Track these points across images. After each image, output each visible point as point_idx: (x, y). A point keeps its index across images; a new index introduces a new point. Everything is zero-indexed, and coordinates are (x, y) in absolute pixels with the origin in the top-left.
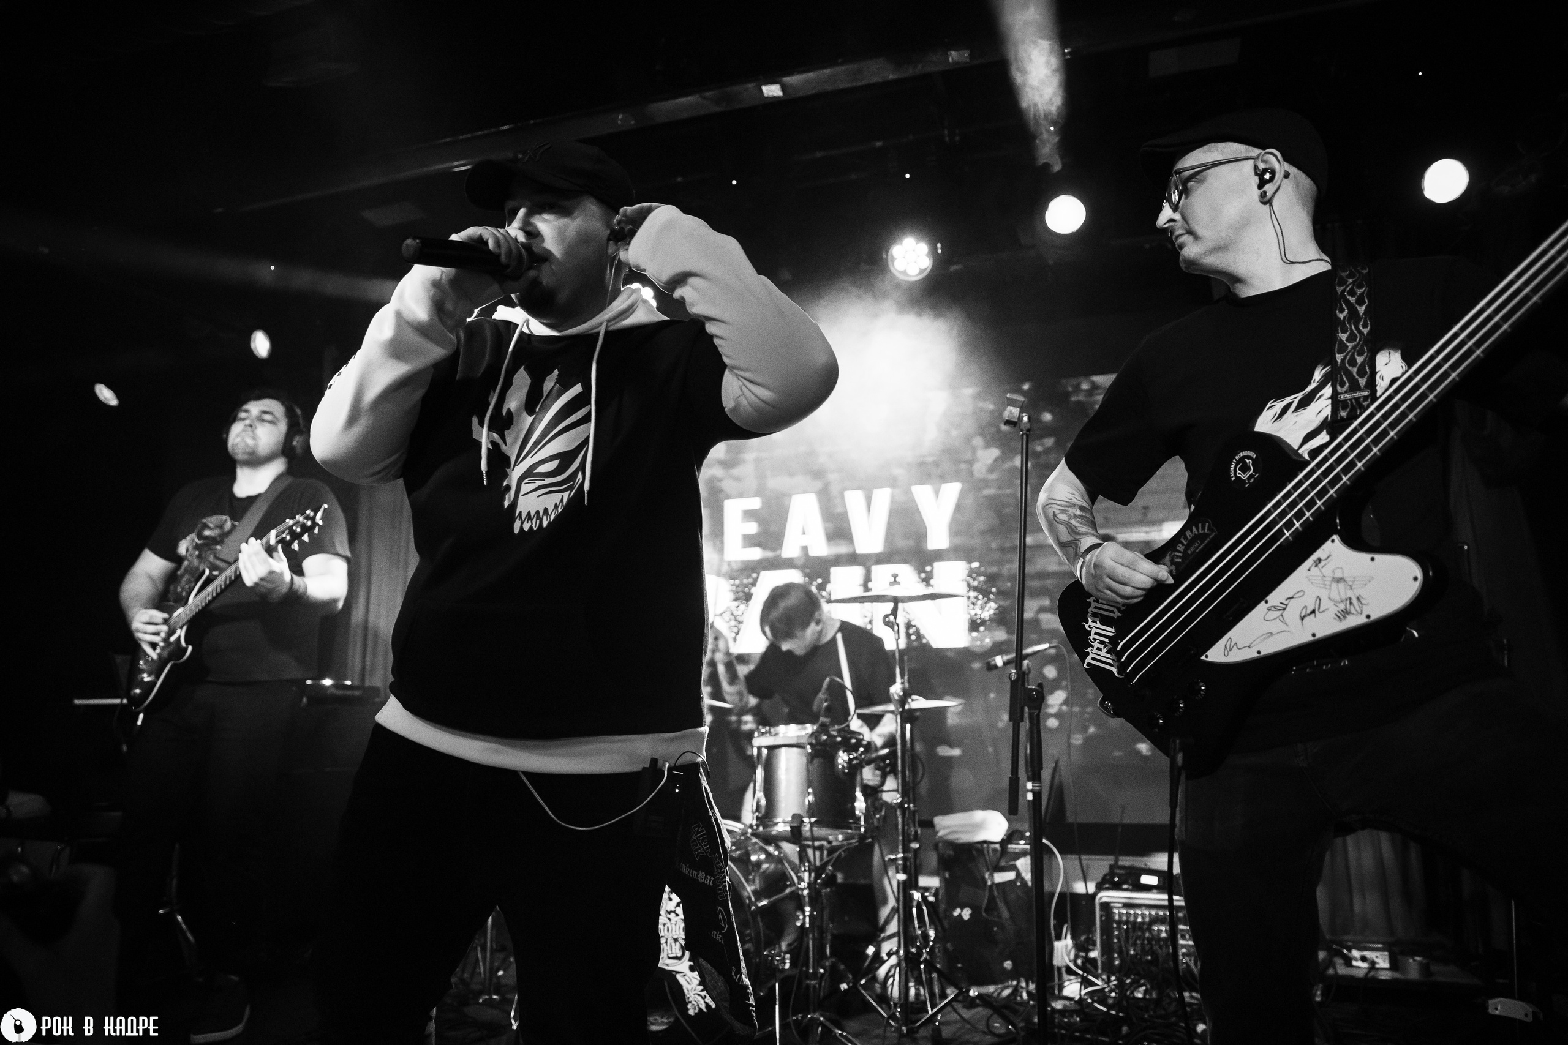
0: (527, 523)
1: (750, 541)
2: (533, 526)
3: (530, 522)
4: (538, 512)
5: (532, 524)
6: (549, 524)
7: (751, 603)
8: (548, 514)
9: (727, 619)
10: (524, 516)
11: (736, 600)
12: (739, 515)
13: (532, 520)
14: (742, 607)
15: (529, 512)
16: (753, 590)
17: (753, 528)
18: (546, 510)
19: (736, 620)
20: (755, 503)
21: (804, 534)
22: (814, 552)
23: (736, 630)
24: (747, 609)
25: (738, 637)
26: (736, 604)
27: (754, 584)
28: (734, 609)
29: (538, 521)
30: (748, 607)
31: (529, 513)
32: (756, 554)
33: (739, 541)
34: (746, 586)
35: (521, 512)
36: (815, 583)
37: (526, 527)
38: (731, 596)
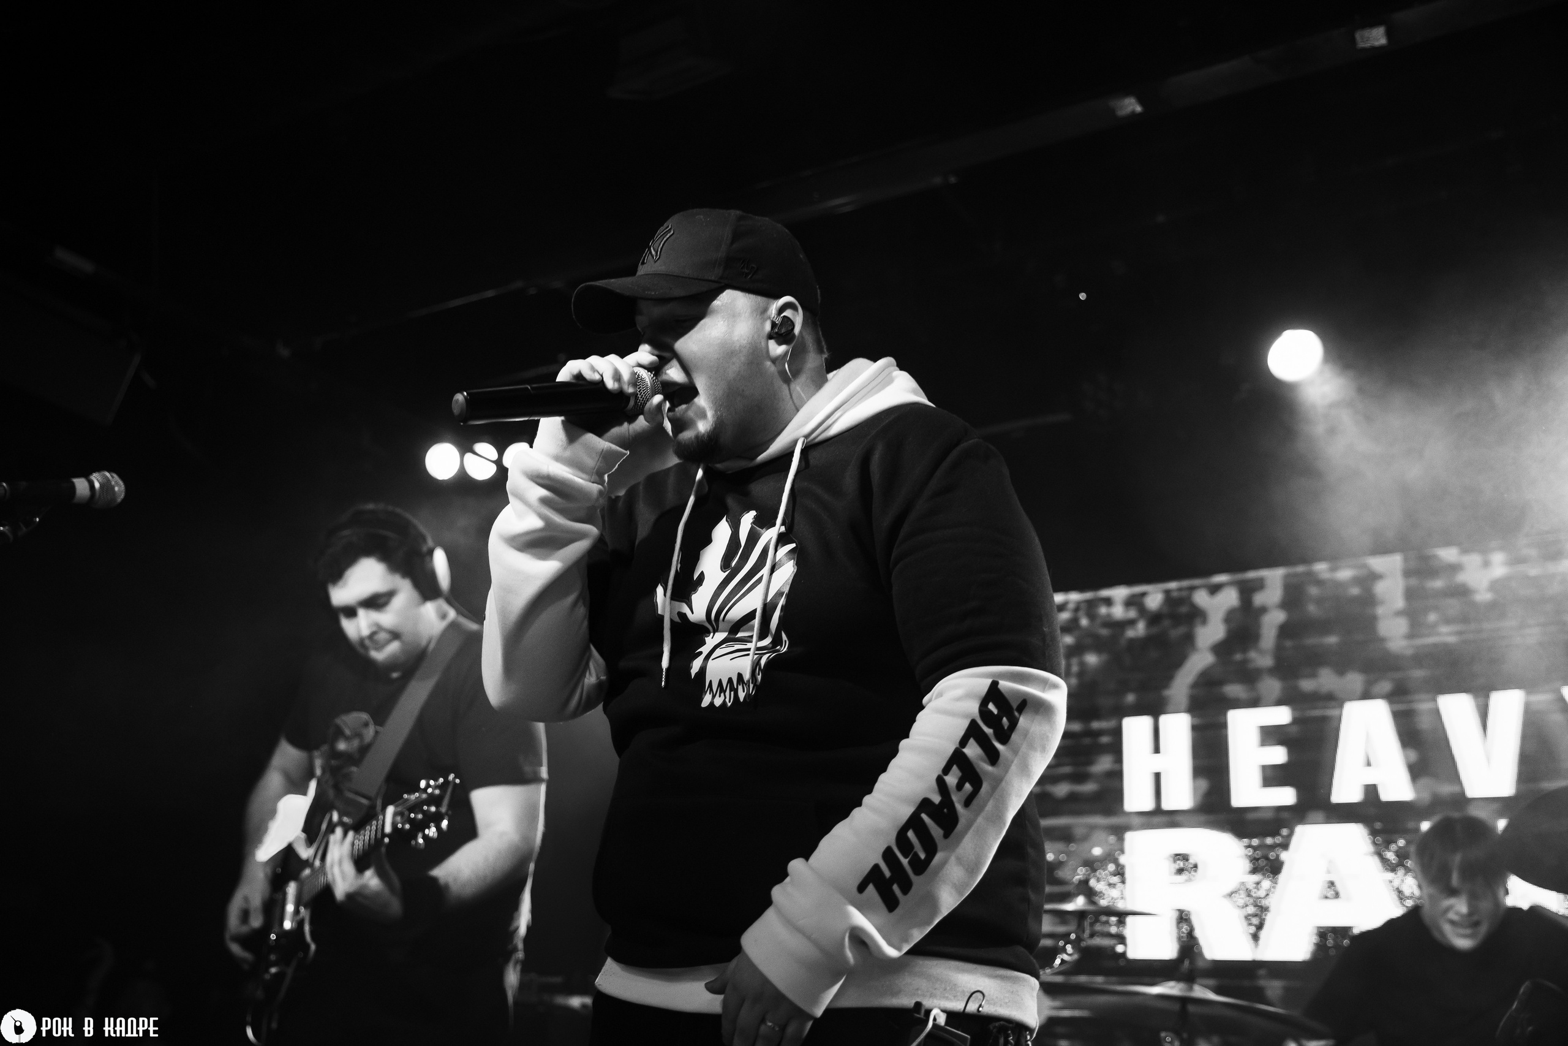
0: (720, 696)
1: (1273, 776)
2: (727, 700)
3: (722, 694)
4: (730, 680)
5: (725, 698)
6: (748, 696)
7: (1282, 877)
8: (743, 682)
9: (1241, 902)
10: (715, 687)
11: (1254, 871)
12: (1255, 737)
13: (725, 692)
14: (1266, 884)
15: (720, 681)
16: (1284, 856)
17: (1278, 755)
18: (740, 676)
19: (1256, 905)
20: (1281, 715)
21: (1369, 764)
22: (1388, 795)
23: (1255, 921)
24: (1274, 887)
25: (1263, 934)
26: (1256, 878)
27: (1285, 846)
28: (1251, 886)
29: (732, 693)
30: (1276, 883)
31: (720, 683)
32: (1286, 796)
33: (1257, 777)
34: (1273, 847)
35: (711, 681)
36: (1393, 847)
37: (718, 702)
38: (1247, 865)
